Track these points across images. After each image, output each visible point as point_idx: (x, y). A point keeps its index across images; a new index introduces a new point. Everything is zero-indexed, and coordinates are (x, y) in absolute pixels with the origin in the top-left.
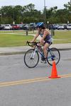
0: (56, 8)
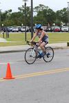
0: (11, 11)
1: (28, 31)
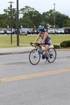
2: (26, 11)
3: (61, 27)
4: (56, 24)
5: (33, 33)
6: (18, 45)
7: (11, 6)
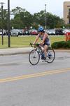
1: (5, 34)
2: (18, 12)
3: (52, 28)
4: (48, 25)
5: (24, 34)
6: (9, 46)
7: (2, 7)
